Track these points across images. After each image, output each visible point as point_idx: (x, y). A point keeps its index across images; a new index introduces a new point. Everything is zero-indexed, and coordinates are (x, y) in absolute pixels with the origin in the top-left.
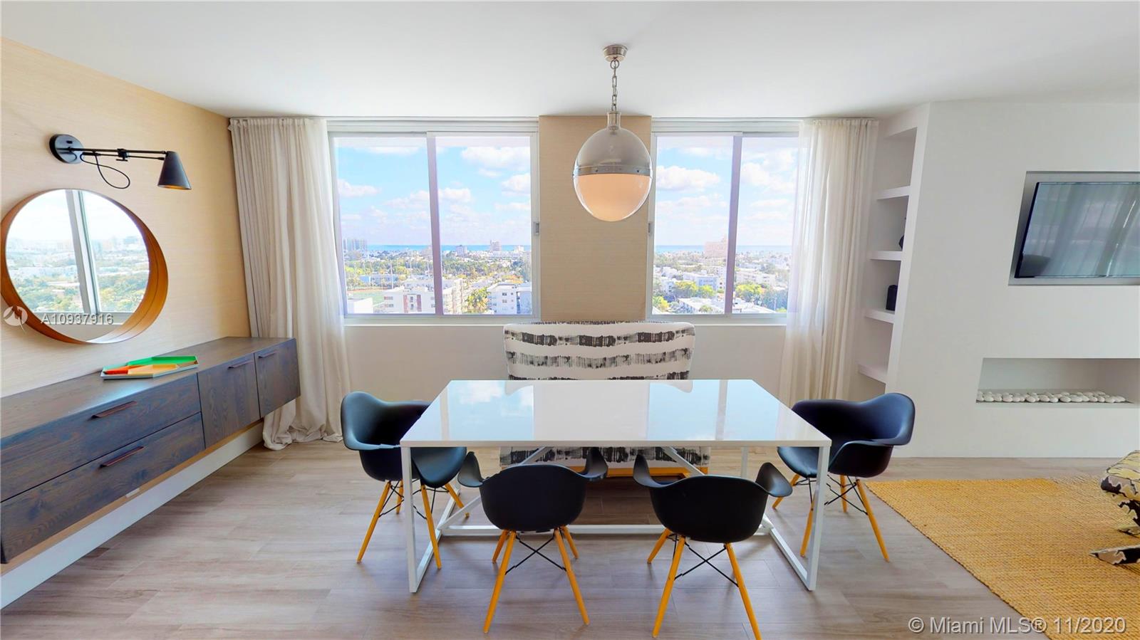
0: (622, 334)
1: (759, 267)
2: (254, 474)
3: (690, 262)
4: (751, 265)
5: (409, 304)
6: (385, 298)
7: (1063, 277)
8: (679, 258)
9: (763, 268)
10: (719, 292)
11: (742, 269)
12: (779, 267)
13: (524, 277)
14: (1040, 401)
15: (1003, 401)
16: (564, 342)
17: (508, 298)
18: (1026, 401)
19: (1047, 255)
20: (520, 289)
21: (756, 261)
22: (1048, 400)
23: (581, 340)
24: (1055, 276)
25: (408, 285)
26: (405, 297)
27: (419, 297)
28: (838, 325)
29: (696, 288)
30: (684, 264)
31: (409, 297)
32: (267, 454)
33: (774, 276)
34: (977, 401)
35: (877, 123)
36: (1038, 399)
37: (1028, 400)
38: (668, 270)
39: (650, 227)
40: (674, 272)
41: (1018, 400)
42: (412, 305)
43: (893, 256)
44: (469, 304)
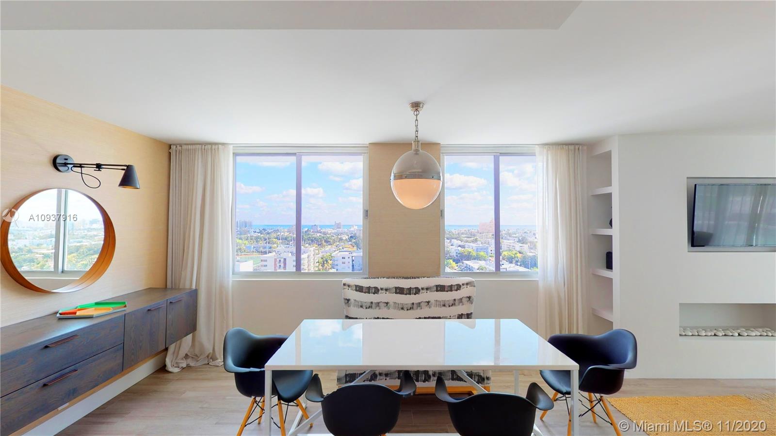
0: (425, 286)
1: (517, 240)
2: (156, 391)
3: (469, 236)
4: (511, 238)
5: (278, 265)
6: (262, 261)
7: (724, 246)
8: (462, 234)
9: (519, 240)
10: (491, 257)
11: (505, 241)
12: (530, 239)
13: (357, 246)
14: (725, 335)
15: (698, 335)
16: (384, 291)
17: (346, 260)
18: (715, 335)
19: (711, 231)
20: (354, 254)
21: (515, 236)
22: (731, 334)
23: (396, 290)
24: (718, 246)
25: (278, 252)
26: (275, 260)
27: (285, 259)
28: (574, 280)
29: (474, 254)
30: (466, 237)
31: (278, 260)
32: (167, 376)
33: (527, 245)
34: (680, 335)
35: (585, 148)
36: (724, 334)
37: (716, 334)
38: (455, 241)
39: (442, 213)
40: (459, 243)
41: (710, 334)
42: (280, 266)
43: (607, 232)
44: (319, 265)
